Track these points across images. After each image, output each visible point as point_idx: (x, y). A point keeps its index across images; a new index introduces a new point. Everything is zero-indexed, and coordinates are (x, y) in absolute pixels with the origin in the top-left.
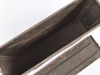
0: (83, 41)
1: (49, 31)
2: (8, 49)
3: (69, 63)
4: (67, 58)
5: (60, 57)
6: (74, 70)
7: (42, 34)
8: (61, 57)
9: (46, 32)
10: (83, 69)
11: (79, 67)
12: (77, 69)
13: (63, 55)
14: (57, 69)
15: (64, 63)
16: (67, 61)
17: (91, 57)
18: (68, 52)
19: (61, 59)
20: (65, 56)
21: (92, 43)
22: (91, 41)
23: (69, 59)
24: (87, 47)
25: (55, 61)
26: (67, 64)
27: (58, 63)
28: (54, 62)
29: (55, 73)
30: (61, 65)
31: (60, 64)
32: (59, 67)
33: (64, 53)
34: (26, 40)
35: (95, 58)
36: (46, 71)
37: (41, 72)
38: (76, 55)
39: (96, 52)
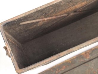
1: (75, 13)
3: (93, 65)
4: (92, 58)
5: (81, 55)
7: (66, 15)
8: (83, 55)
9: (72, 14)
13: (86, 52)
16: (91, 61)
18: (93, 50)
19: (83, 58)
20: (90, 54)
23: (94, 60)
25: (74, 59)
26: (89, 66)
27: (78, 62)
28: (72, 60)
30: (82, 66)
31: (80, 64)
32: (78, 67)
33: (89, 50)
34: (46, 19)
36: (59, 71)
37: (51, 70)
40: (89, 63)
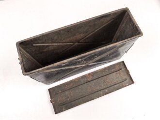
0: (114, 65)
1: (80, 44)
2: (34, 46)
3: (94, 84)
4: (93, 78)
6: (97, 93)
8: (87, 76)
10: (107, 94)
11: (104, 90)
12: (101, 93)
13: (89, 74)
14: (80, 87)
15: (89, 83)
17: (118, 83)
18: (95, 73)
19: (87, 78)
20: (92, 76)
21: (123, 69)
22: (122, 67)
23: (95, 80)
24: (116, 73)
25: (80, 78)
26: (91, 85)
27: (82, 81)
29: (77, 91)
33: (92, 73)
35: (123, 85)
36: (68, 87)
38: (104, 77)
39: (126, 80)
40: (91, 82)
